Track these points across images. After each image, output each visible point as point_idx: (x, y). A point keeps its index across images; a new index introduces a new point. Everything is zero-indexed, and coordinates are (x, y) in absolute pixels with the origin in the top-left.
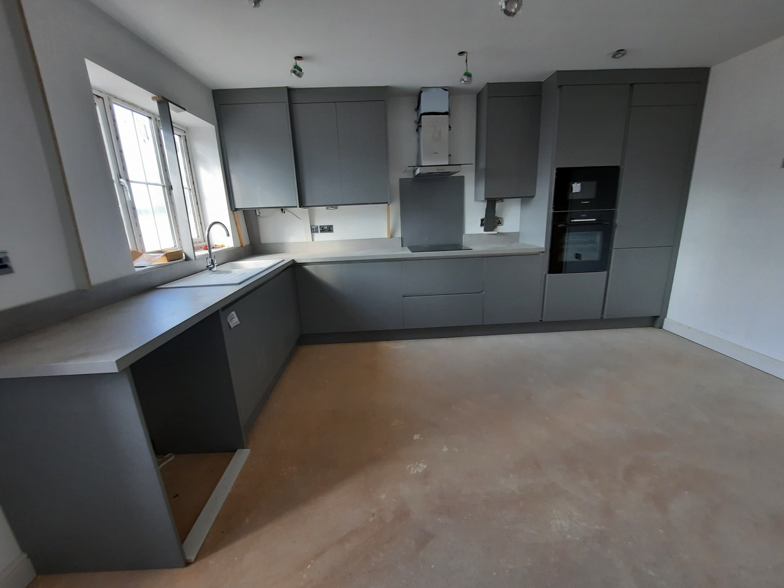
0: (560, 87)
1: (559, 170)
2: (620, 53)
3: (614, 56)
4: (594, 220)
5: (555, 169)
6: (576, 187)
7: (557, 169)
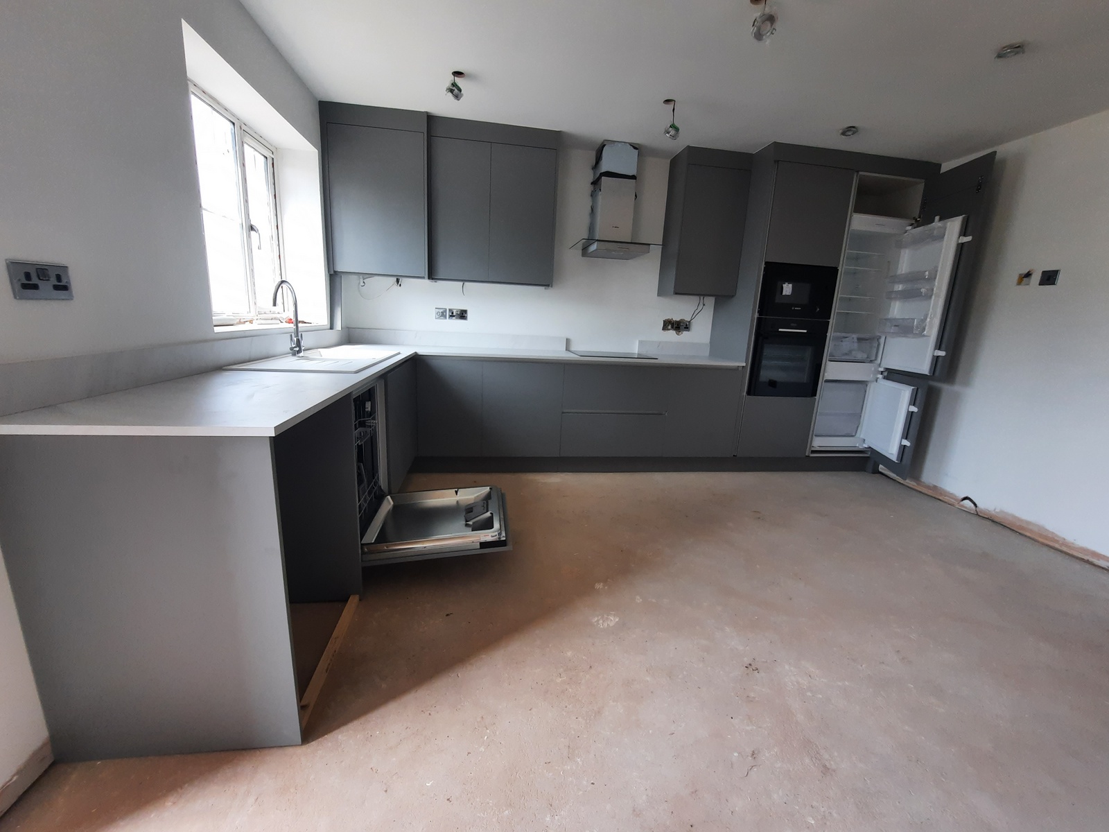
0: (777, 162)
1: (769, 265)
2: (850, 131)
3: (844, 133)
4: (805, 331)
5: (764, 263)
6: (787, 289)
7: (766, 263)
